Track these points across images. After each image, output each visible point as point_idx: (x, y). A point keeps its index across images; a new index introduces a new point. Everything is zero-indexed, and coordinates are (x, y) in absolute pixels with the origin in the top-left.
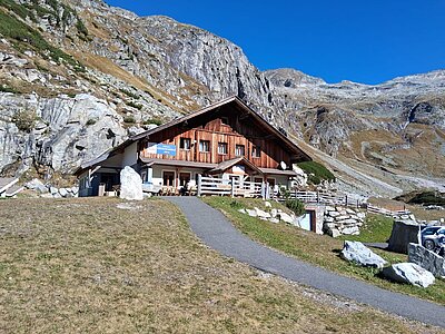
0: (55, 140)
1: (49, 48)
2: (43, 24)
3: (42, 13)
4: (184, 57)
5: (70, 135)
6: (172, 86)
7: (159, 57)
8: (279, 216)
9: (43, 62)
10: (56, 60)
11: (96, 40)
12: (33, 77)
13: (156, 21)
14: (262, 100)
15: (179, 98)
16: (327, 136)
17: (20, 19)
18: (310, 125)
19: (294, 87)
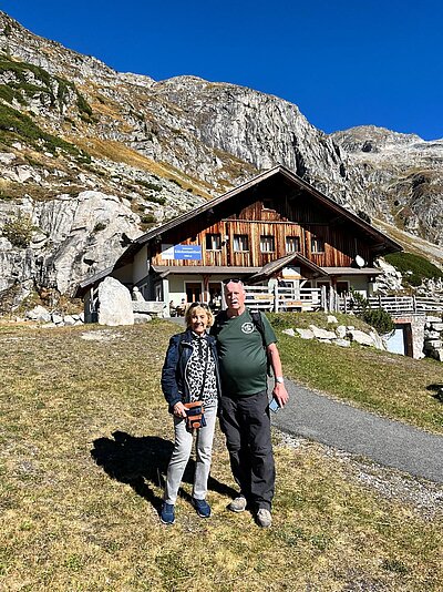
0: (57, 254)
1: (42, 136)
2: (35, 106)
3: (31, 91)
4: (218, 128)
5: (75, 246)
6: (206, 169)
7: (186, 132)
8: (350, 336)
9: (36, 155)
10: (52, 150)
11: (103, 120)
12: (24, 175)
13: (179, 83)
14: (330, 174)
15: (216, 184)
16: (430, 216)
17: (5, 103)
18: (403, 202)
19: (376, 151)
